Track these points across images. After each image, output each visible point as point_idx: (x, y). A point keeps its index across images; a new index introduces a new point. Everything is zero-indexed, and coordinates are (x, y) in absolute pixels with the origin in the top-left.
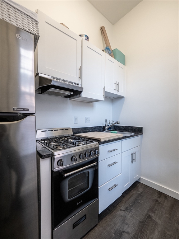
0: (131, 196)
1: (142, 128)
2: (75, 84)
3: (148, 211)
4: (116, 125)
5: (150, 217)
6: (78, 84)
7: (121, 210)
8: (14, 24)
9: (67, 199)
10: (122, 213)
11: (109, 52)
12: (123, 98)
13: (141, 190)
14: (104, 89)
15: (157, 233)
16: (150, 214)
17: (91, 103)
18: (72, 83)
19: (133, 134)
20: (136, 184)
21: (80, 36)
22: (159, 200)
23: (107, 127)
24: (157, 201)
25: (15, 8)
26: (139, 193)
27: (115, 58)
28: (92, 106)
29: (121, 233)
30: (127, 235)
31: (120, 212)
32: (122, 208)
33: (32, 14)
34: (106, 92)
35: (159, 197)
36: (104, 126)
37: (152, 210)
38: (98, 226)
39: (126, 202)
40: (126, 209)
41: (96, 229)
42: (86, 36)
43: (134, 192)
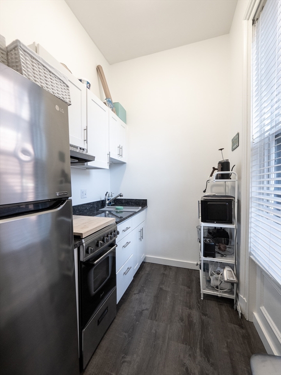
0: (141, 278)
1: (146, 200)
2: (80, 149)
3: (159, 285)
4: (119, 198)
5: (161, 289)
6: (83, 150)
7: (135, 294)
8: (51, 91)
9: (93, 292)
10: (137, 296)
11: (112, 106)
12: (125, 165)
13: (148, 269)
14: (109, 154)
15: (169, 299)
16: (161, 287)
17: (87, 170)
18: (77, 147)
19: (140, 208)
20: (143, 265)
21: (81, 80)
22: (165, 273)
23: (107, 202)
24: (164, 274)
25: (50, 72)
26: (147, 272)
27: (117, 115)
28: (89, 174)
29: (141, 313)
30: (146, 311)
31: (135, 297)
32: (135, 292)
33: (64, 77)
34: (111, 159)
35: (165, 270)
36: (103, 201)
37: (162, 283)
38: (117, 317)
39: (137, 285)
40: (140, 291)
41: (116, 320)
42: (88, 83)
43: (142, 274)
